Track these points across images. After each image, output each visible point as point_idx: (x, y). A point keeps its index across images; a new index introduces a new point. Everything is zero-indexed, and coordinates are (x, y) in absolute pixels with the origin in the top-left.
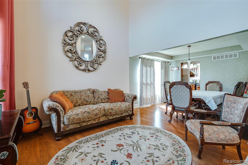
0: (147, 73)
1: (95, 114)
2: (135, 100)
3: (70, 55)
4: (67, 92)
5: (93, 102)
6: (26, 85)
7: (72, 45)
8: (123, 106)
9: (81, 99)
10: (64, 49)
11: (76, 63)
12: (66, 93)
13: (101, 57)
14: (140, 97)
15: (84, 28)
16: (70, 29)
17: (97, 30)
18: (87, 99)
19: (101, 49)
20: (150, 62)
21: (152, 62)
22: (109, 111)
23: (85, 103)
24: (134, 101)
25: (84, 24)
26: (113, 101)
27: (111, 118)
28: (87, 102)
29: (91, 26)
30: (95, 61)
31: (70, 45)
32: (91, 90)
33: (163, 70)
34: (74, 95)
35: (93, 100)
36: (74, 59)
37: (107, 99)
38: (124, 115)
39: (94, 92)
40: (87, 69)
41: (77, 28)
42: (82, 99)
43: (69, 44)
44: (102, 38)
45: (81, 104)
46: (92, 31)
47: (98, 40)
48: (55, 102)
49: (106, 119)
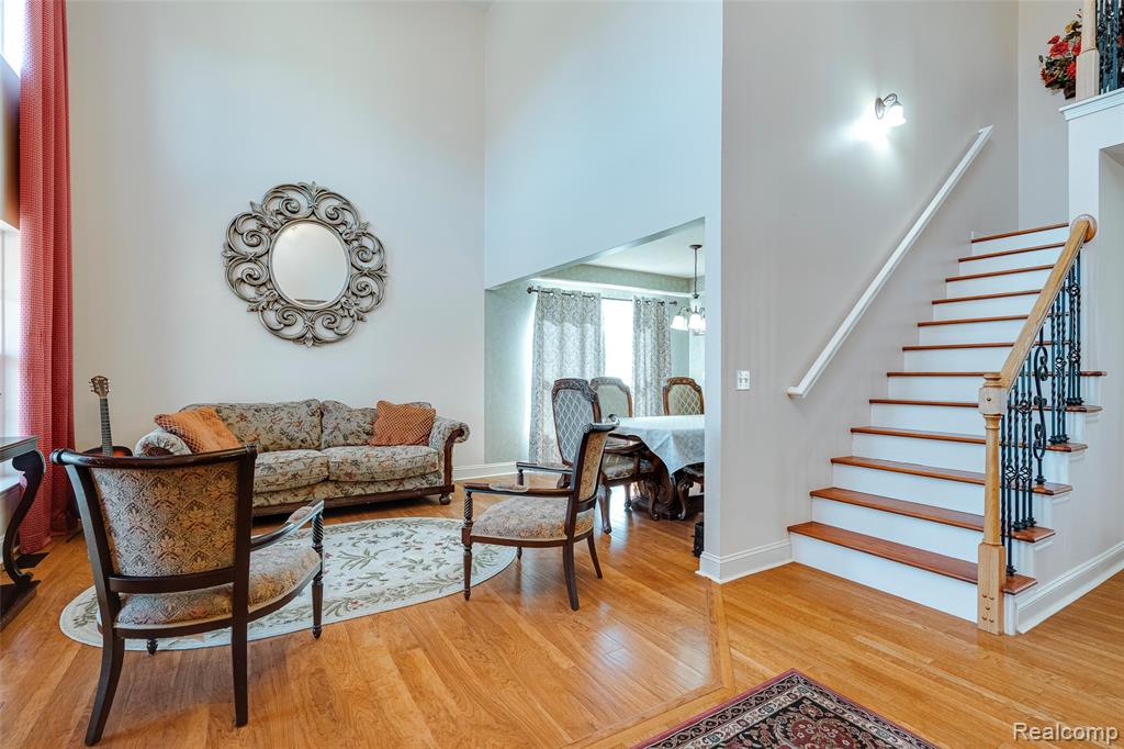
0: (562, 347)
1: (289, 475)
2: (458, 439)
3: (250, 292)
4: (232, 407)
5: (317, 444)
6: (100, 385)
7: (256, 259)
8: (404, 456)
9: (271, 430)
10: (229, 274)
11: (272, 317)
12: (225, 413)
13: (363, 294)
14: (533, 436)
15: (301, 200)
16: (248, 210)
17: (348, 203)
18: (292, 431)
19: (365, 265)
20: (576, 305)
21: (591, 306)
22: (343, 467)
23: (286, 442)
24: (455, 445)
25: (301, 188)
26: (384, 441)
27: (358, 491)
28: (291, 440)
29: (325, 194)
30: (342, 307)
31: (250, 261)
32: (313, 403)
33: (648, 336)
34: (252, 420)
35: (314, 436)
36: (264, 304)
37: (368, 434)
38: (411, 487)
39: (321, 411)
40: (309, 335)
41: (276, 205)
42: (277, 432)
43: (245, 259)
44: (370, 230)
45: (271, 447)
46: (330, 211)
47: (353, 237)
48: (171, 432)
49: (336, 494)
